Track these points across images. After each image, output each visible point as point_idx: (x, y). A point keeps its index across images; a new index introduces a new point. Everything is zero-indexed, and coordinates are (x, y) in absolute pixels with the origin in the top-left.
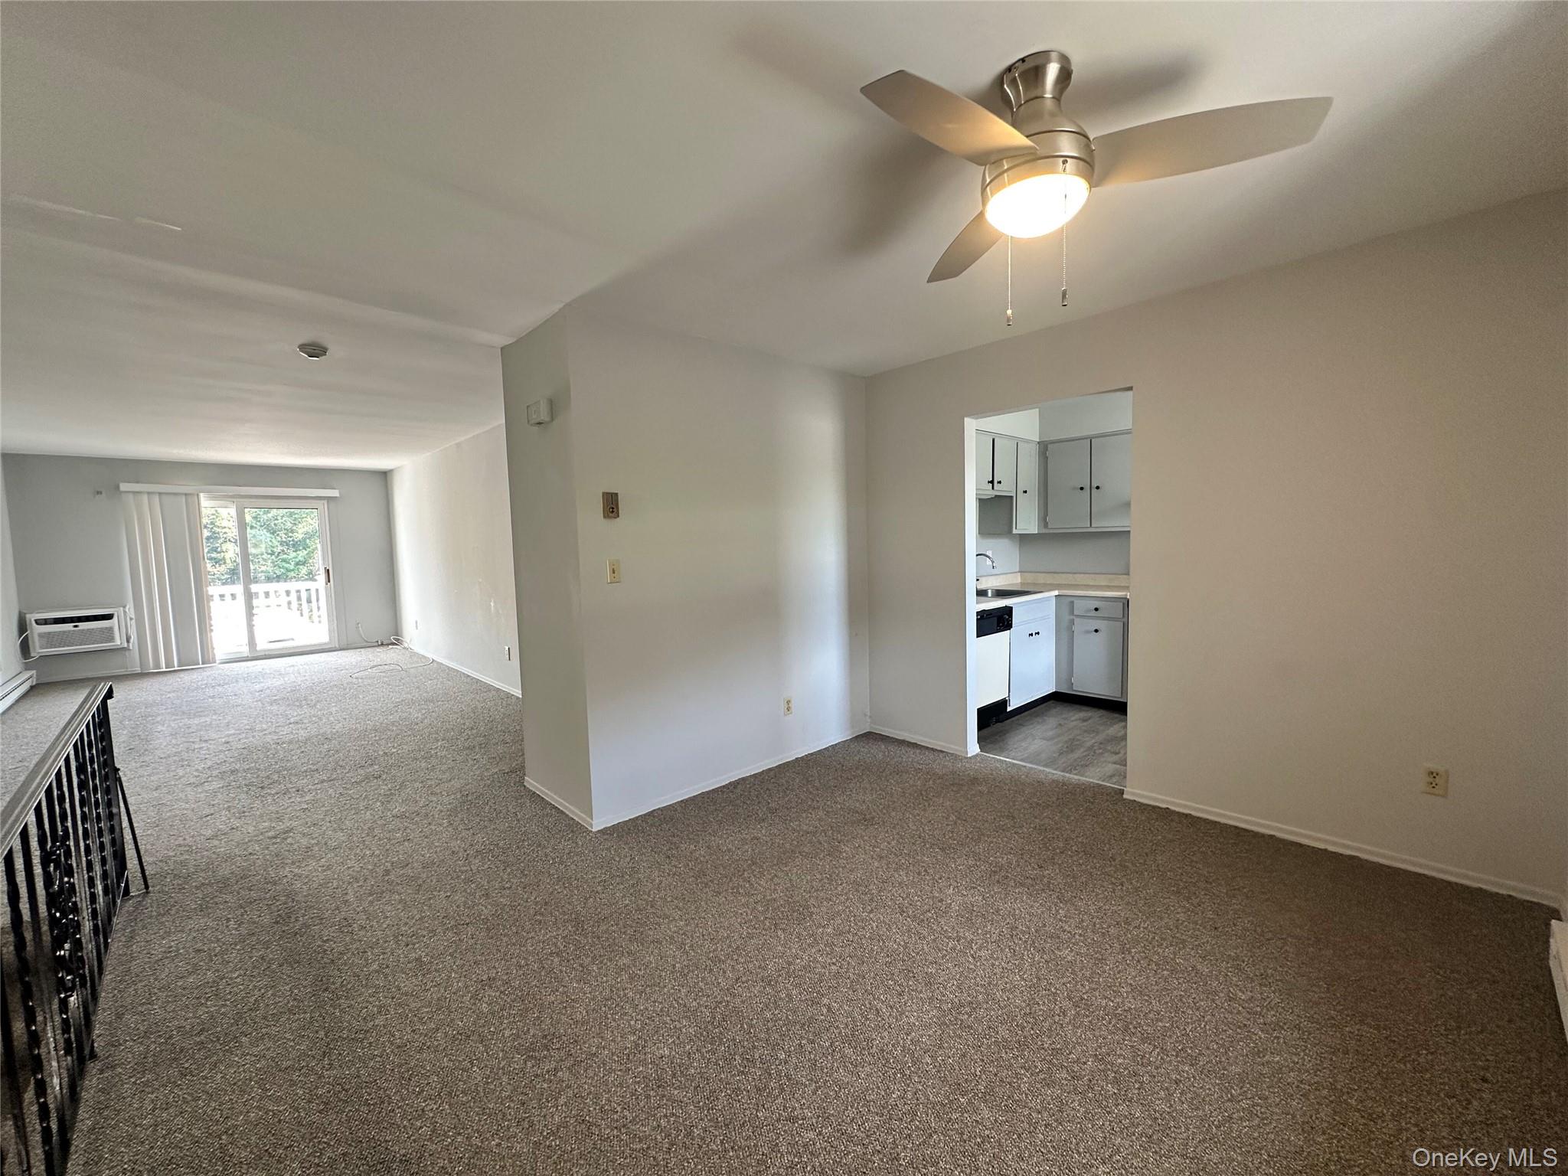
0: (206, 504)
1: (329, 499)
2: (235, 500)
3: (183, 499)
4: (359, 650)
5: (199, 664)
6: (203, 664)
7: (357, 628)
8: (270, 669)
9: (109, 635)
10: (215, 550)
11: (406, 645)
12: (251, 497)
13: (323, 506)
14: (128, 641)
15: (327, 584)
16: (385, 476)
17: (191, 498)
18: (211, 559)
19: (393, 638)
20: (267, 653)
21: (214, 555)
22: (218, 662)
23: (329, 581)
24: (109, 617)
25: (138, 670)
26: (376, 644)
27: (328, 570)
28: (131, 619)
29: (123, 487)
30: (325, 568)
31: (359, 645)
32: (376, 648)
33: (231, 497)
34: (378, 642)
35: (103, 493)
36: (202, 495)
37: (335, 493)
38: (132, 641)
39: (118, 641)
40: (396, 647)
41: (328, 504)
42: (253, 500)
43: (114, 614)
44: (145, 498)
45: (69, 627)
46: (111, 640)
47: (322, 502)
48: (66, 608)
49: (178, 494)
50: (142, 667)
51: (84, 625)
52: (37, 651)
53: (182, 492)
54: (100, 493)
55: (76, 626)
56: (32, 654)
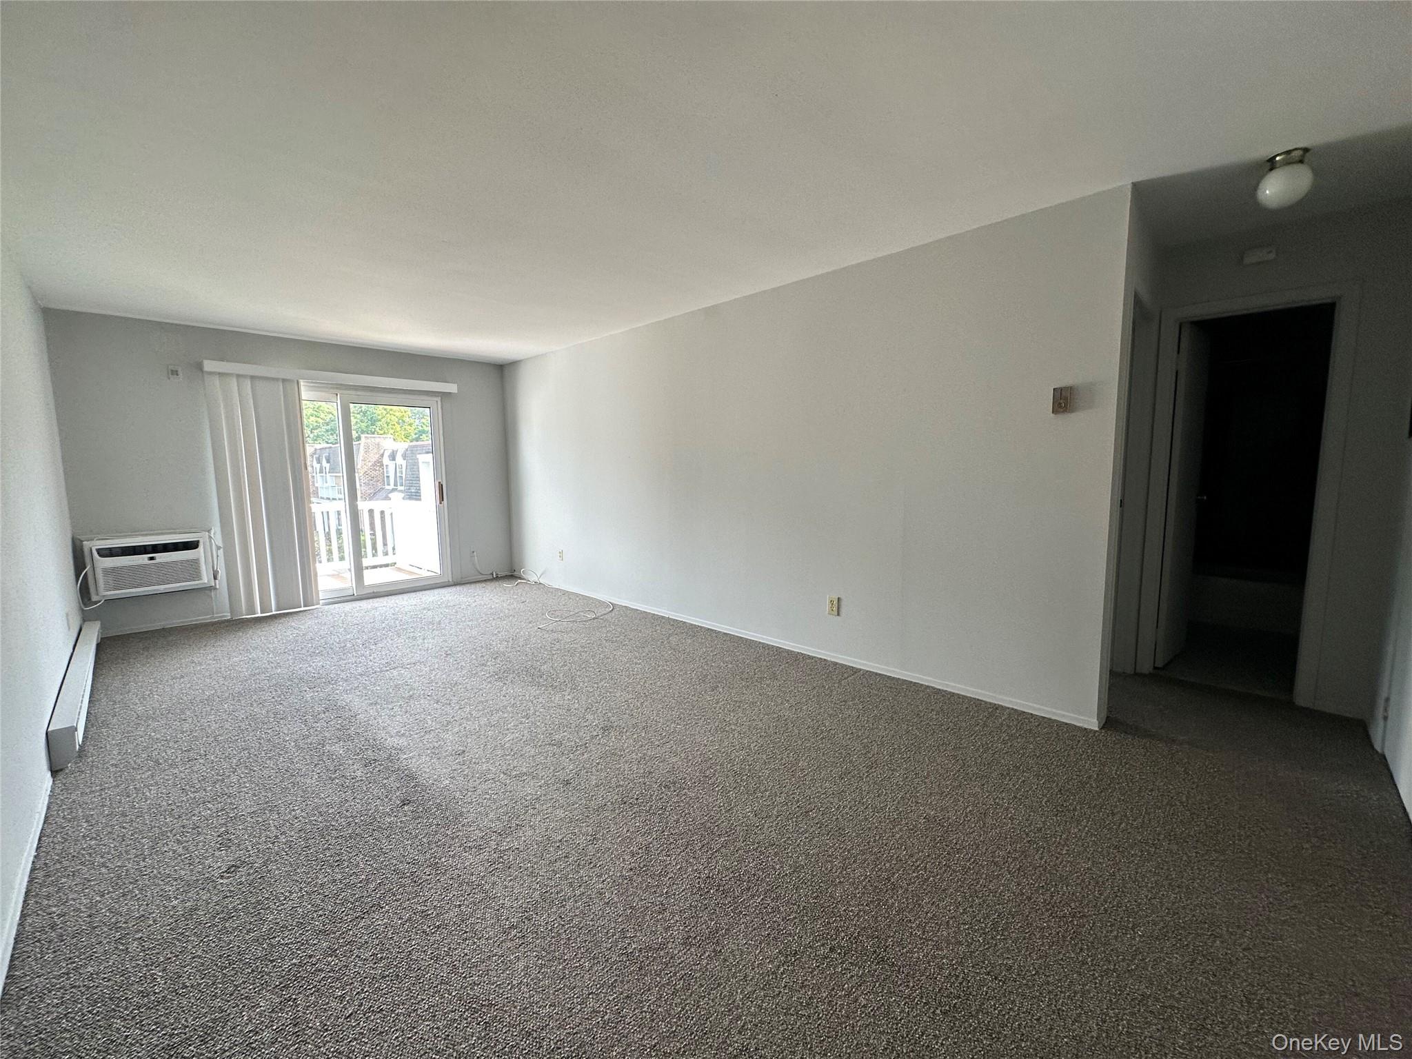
0: (307, 393)
1: (444, 395)
2: (338, 391)
3: (281, 384)
4: (473, 587)
5: (300, 606)
6: (305, 605)
7: (472, 556)
9: (194, 568)
11: (530, 579)
13: (436, 403)
14: (215, 578)
15: (438, 503)
16: (502, 372)
17: (288, 383)
19: (510, 573)
20: (376, 589)
22: (321, 602)
23: (442, 499)
24: (191, 545)
25: (228, 616)
26: (491, 577)
27: (442, 485)
28: (218, 548)
29: (209, 365)
30: (439, 483)
31: (473, 581)
32: (491, 584)
33: (335, 387)
34: (493, 576)
35: (181, 373)
36: (302, 383)
37: (452, 388)
38: (220, 577)
39: (206, 579)
40: (523, 581)
41: (441, 402)
42: (359, 393)
43: (198, 542)
44: (234, 383)
45: (143, 559)
46: (198, 577)
47: (436, 399)
48: (135, 532)
49: (275, 380)
50: (231, 612)
51: (161, 557)
52: (103, 591)
53: (282, 376)
54: (175, 373)
55: (152, 559)
56: (94, 598)
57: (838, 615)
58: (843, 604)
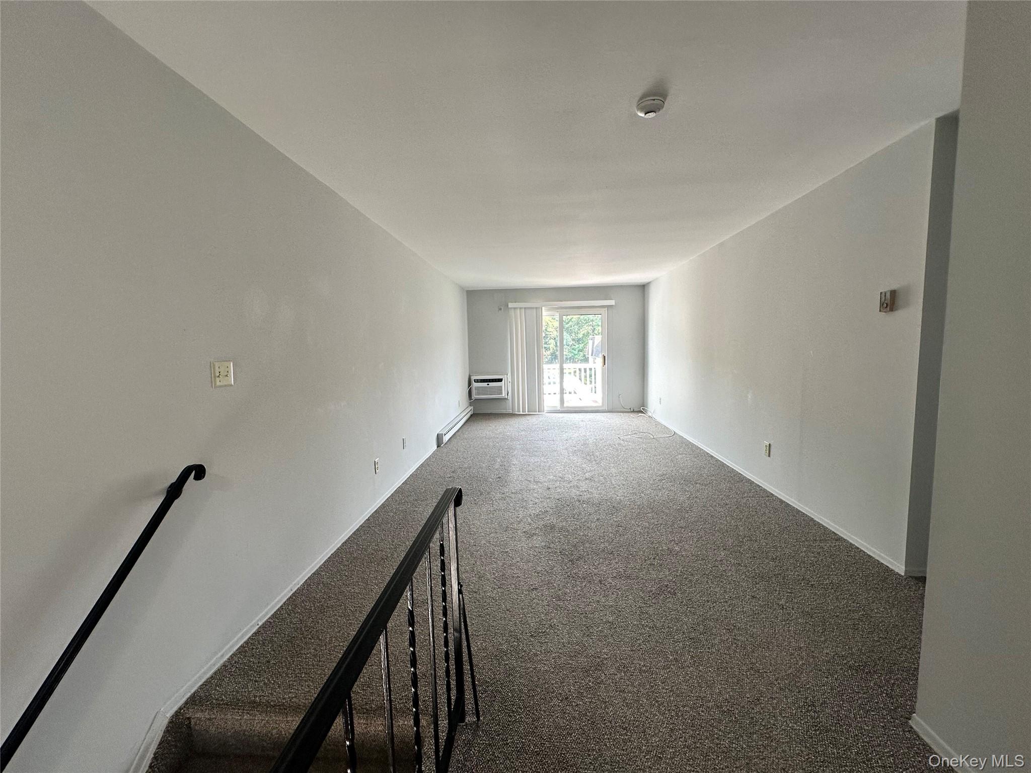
0: (545, 312)
1: (609, 307)
2: (558, 310)
3: (535, 310)
4: (620, 414)
5: (536, 412)
6: (539, 412)
7: (619, 397)
8: (571, 421)
9: (500, 390)
10: (546, 343)
11: (650, 415)
12: (566, 308)
13: (604, 311)
14: (508, 395)
15: (603, 366)
16: (643, 288)
17: (538, 309)
18: (545, 348)
19: (640, 409)
20: (569, 409)
21: (546, 346)
22: (545, 411)
23: (605, 364)
24: (500, 380)
25: (511, 411)
26: (630, 410)
27: (605, 357)
28: (510, 382)
29: (510, 305)
30: (603, 355)
31: (619, 410)
32: (630, 414)
33: (558, 308)
34: (630, 409)
35: (502, 310)
36: (543, 308)
37: (612, 302)
38: (509, 395)
39: (504, 395)
40: (643, 415)
41: (608, 310)
42: (568, 310)
43: (502, 379)
44: (518, 311)
45: (485, 384)
46: (501, 393)
47: (605, 309)
48: (481, 374)
49: (533, 308)
50: (512, 411)
51: (492, 384)
52: (474, 396)
53: (535, 306)
54: (500, 309)
55: (488, 384)
56: (473, 398)
57: (769, 456)
58: (772, 447)
